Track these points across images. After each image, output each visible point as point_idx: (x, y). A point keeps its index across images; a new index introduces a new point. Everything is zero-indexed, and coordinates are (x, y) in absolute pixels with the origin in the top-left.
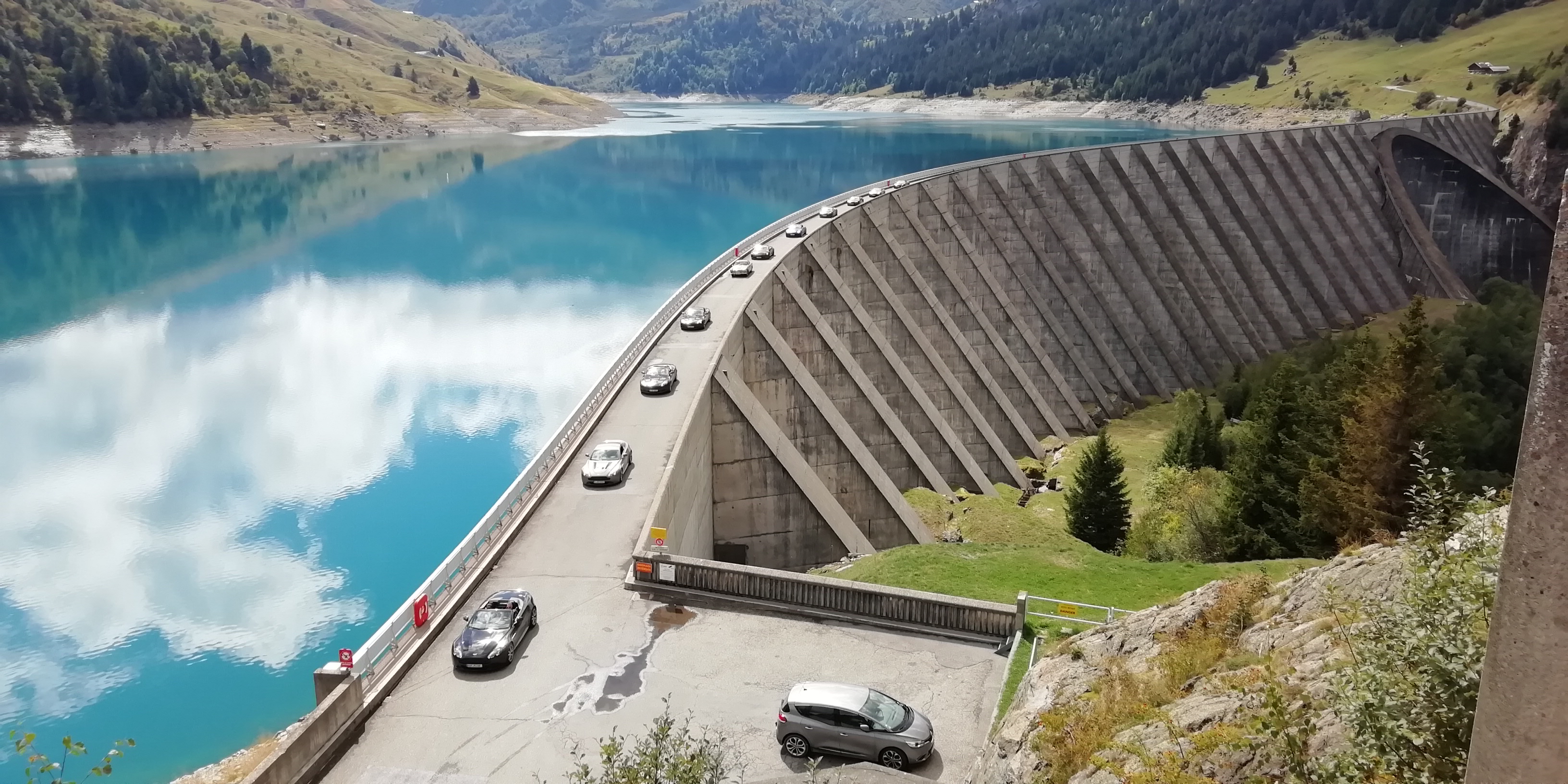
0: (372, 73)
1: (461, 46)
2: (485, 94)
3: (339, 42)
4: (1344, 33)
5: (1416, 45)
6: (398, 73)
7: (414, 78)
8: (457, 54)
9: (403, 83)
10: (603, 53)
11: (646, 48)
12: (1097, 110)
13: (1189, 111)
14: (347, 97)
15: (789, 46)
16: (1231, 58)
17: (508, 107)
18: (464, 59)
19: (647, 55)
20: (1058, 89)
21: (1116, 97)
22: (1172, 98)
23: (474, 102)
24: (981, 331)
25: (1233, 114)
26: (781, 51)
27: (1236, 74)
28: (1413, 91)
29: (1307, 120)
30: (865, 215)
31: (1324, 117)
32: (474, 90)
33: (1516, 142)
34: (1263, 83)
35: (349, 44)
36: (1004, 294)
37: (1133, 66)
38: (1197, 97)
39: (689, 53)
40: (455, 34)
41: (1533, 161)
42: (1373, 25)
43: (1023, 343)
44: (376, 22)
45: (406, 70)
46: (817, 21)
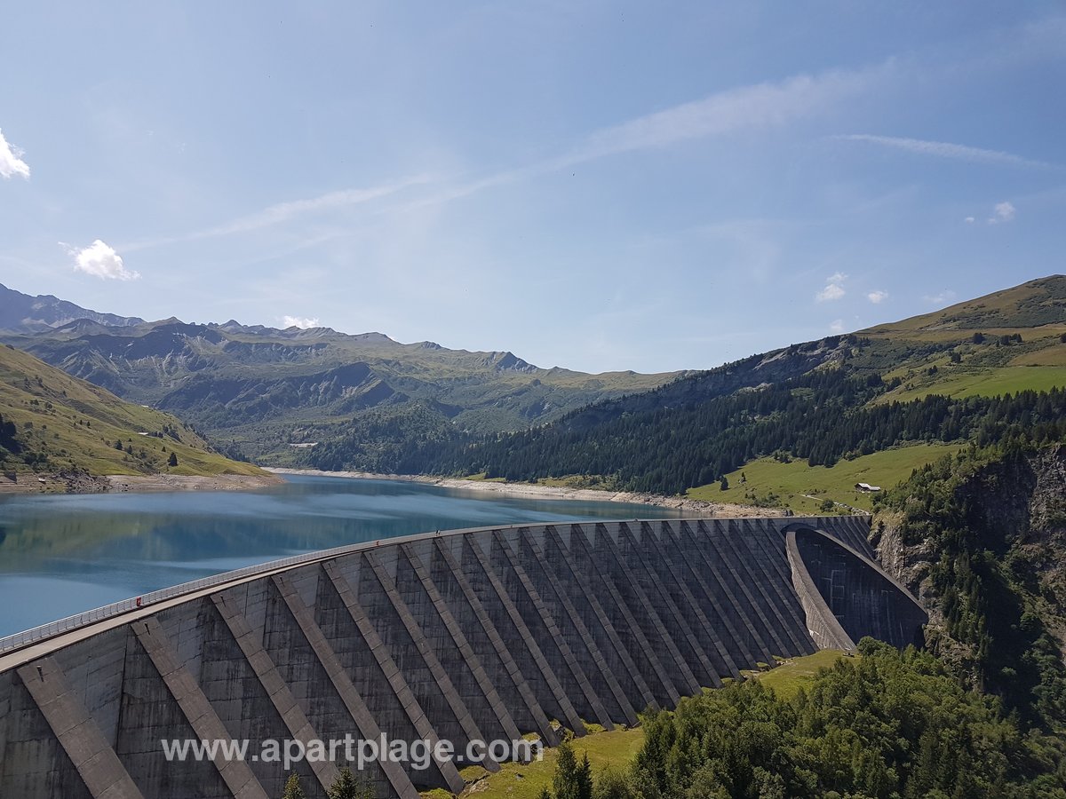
0: (97, 446)
1: (181, 432)
2: (181, 466)
3: (81, 423)
4: (776, 458)
5: (820, 469)
6: (119, 447)
7: (130, 451)
8: (175, 436)
9: (121, 454)
10: (290, 442)
11: (322, 440)
12: (619, 497)
13: (679, 502)
14: (70, 461)
15: (420, 444)
16: (704, 470)
17: (196, 474)
18: (179, 440)
19: (320, 444)
20: (594, 482)
21: (631, 490)
22: (669, 493)
23: (172, 469)
24: (427, 669)
25: (705, 506)
26: (415, 446)
27: (708, 480)
28: (820, 499)
29: (752, 513)
30: (323, 570)
31: (765, 513)
32: (173, 461)
33: (883, 537)
34: (725, 487)
35: (89, 424)
36: (462, 636)
37: (641, 471)
38: (683, 493)
39: (352, 445)
40: (176, 422)
41: (895, 551)
42: (795, 455)
43: (473, 679)
44: (117, 411)
45: (125, 445)
46: (441, 428)
